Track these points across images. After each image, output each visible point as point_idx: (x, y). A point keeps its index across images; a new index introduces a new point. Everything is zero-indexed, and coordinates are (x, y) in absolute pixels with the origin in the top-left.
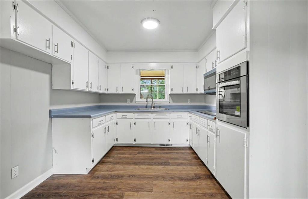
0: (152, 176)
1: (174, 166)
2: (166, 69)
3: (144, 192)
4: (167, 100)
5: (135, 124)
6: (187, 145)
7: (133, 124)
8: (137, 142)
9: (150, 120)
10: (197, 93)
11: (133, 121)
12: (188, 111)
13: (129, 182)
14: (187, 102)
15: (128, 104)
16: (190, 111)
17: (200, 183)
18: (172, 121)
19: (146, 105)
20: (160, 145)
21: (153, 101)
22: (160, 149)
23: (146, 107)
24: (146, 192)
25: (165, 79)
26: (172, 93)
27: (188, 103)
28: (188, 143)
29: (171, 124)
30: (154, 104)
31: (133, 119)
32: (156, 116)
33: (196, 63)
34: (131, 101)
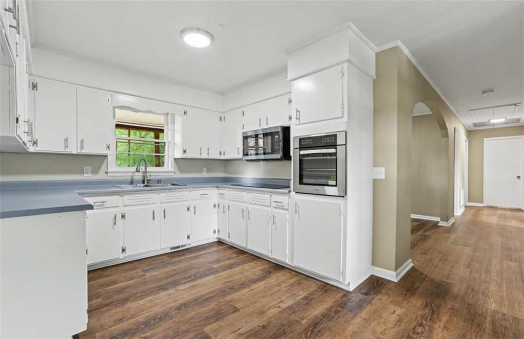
0: (214, 294)
1: (226, 270)
2: (168, 114)
3: (228, 315)
4: (170, 168)
5: (123, 217)
6: (213, 238)
7: (119, 217)
8: (128, 253)
9: (155, 206)
10: (221, 158)
11: (118, 212)
12: (216, 185)
13: (189, 316)
14: (201, 172)
15: (88, 176)
16: (219, 185)
17: (276, 277)
18: (192, 204)
19: (129, 178)
20: (172, 249)
21: (148, 170)
22: (177, 254)
23: (132, 182)
24: (231, 314)
25: (165, 131)
26: (184, 157)
27: (204, 174)
28: (216, 235)
29: (192, 209)
30: (149, 177)
31: (118, 207)
32: (166, 198)
33: (221, 112)
34: (95, 171)
